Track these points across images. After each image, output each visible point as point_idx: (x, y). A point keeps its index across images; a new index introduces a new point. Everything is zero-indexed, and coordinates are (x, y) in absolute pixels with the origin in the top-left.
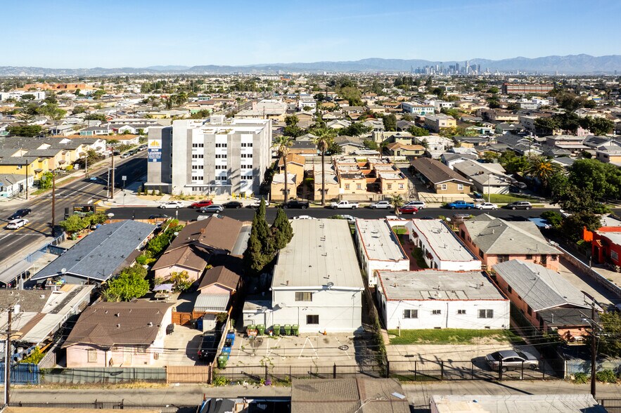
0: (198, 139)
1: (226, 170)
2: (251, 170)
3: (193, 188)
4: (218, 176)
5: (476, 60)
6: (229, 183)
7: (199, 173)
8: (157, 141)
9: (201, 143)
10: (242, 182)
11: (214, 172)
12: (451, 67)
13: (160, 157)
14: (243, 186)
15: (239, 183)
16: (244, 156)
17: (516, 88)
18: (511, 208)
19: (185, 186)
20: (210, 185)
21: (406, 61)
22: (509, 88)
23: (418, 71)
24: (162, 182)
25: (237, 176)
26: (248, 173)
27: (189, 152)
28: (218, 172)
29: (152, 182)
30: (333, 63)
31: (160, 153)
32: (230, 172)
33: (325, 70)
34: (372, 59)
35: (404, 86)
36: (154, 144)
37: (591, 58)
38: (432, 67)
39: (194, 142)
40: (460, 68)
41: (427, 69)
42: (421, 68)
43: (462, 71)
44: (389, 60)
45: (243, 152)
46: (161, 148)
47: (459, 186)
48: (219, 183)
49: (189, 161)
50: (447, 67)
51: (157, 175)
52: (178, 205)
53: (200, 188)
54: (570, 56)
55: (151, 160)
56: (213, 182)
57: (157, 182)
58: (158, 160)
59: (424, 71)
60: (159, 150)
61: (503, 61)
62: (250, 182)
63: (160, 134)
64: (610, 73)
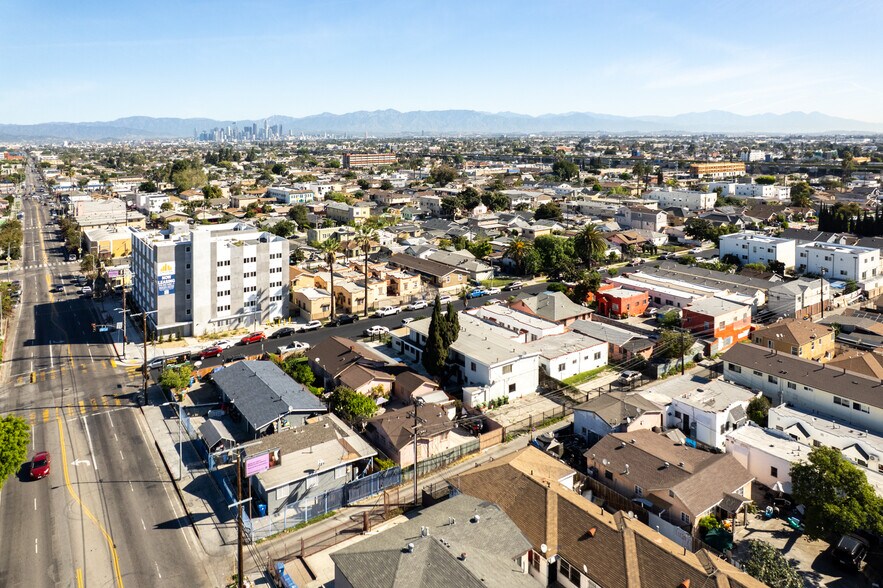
0: (224, 254)
1: (255, 293)
2: (280, 288)
3: (219, 322)
4: (247, 301)
5: (276, 117)
6: (259, 309)
7: (224, 301)
8: (168, 263)
9: (227, 260)
10: (272, 305)
11: (242, 297)
12: (247, 129)
13: (173, 286)
14: (273, 311)
15: (268, 307)
16: (272, 271)
17: (358, 159)
18: (509, 290)
19: (209, 322)
20: (238, 315)
21: (184, 120)
22: (352, 159)
23: (204, 137)
24: (177, 321)
25: (266, 299)
26: (278, 293)
27: (213, 273)
28: (247, 297)
29: (164, 323)
30: (73, 125)
31: (173, 281)
32: (260, 294)
33: (66, 139)
34: (135, 118)
35: (225, 162)
36: (165, 268)
37: (398, 114)
38: (222, 130)
39: (219, 260)
40: (258, 131)
41: (216, 134)
42: (208, 132)
43: (261, 135)
44: (161, 119)
45: (271, 267)
46: (174, 273)
47: (459, 276)
48: (248, 310)
49: (214, 286)
50: (241, 130)
51: (170, 314)
52: (228, 344)
53: (227, 320)
54: (378, 112)
55: (162, 293)
56: (241, 311)
57: (170, 324)
58: (171, 292)
59: (211, 137)
60: (173, 277)
61: (307, 118)
62: (280, 304)
63: (173, 253)
64: (417, 134)
